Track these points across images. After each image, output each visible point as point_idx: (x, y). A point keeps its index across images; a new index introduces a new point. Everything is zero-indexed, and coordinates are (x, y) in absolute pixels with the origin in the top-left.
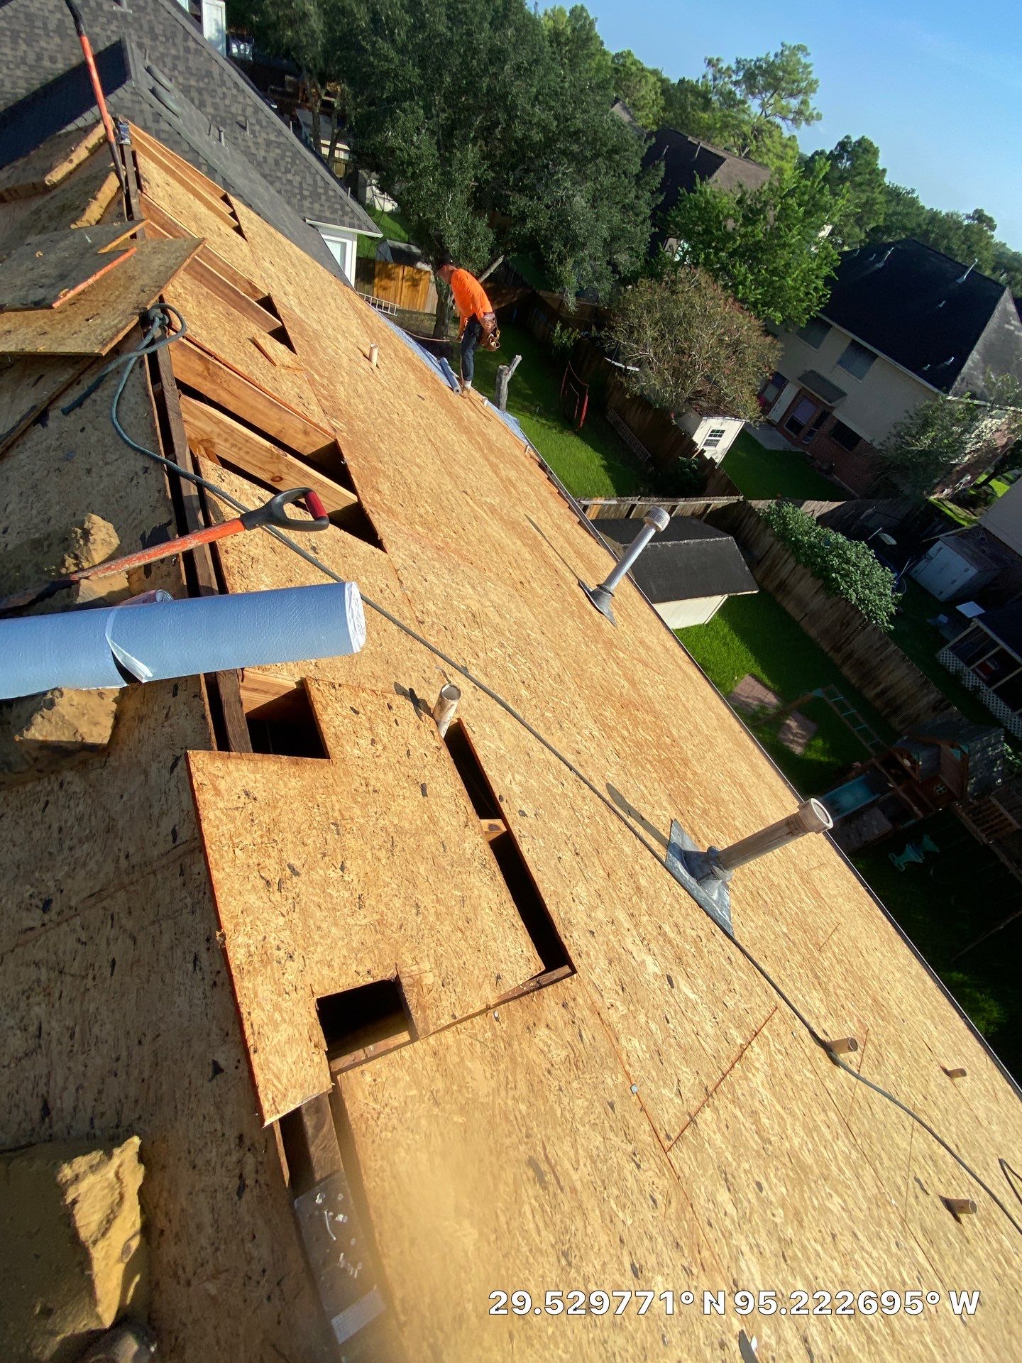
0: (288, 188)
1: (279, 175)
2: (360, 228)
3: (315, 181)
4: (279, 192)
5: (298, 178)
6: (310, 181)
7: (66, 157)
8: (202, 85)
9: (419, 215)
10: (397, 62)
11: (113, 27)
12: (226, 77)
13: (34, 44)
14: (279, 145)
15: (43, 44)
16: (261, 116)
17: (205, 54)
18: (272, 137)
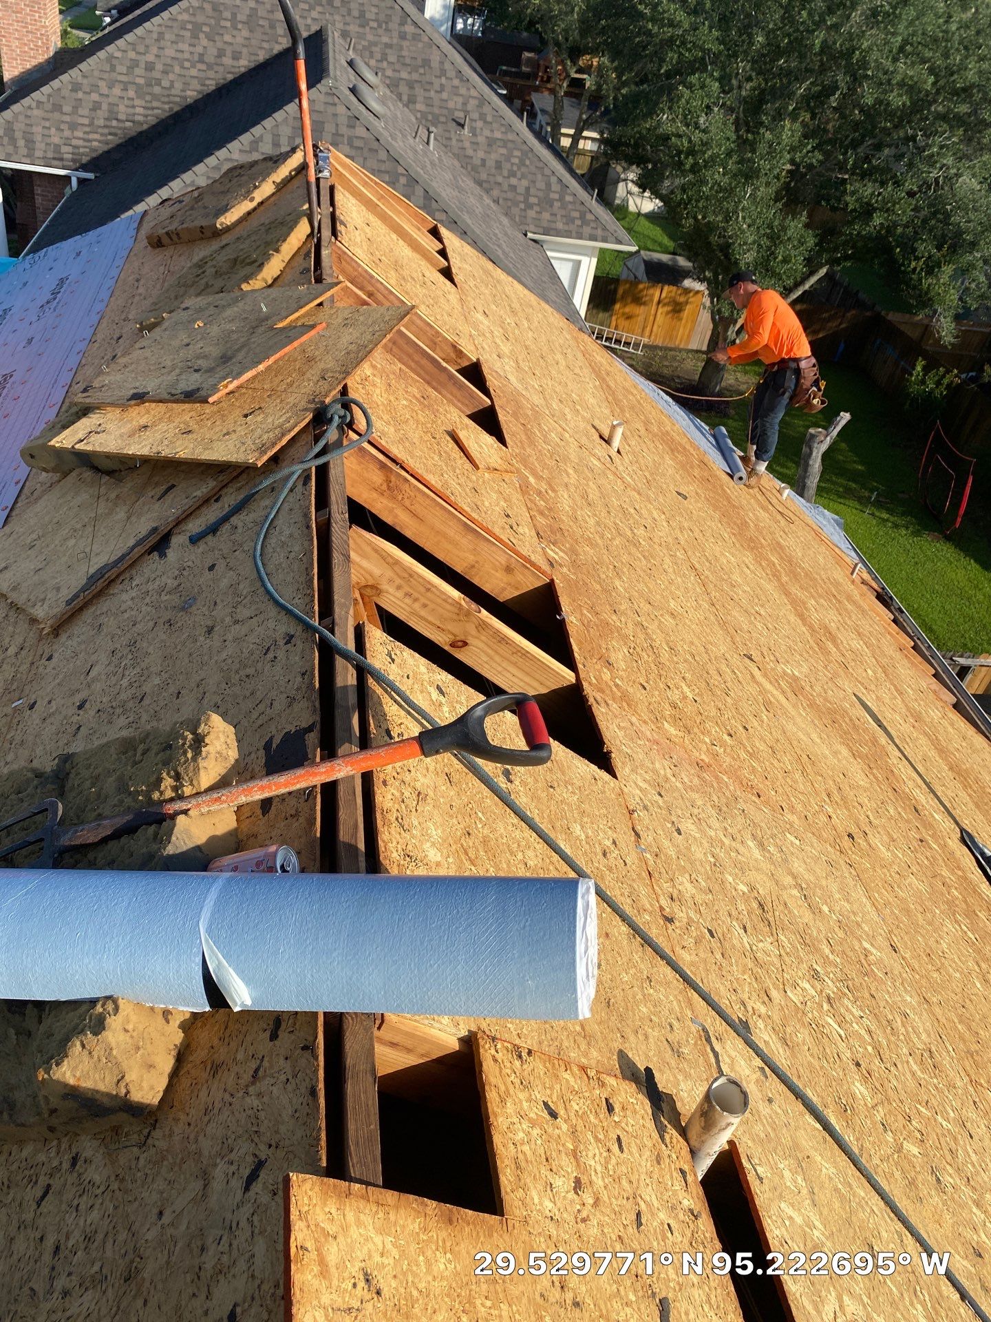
0: (510, 195)
1: (500, 179)
2: (605, 240)
3: (548, 185)
4: (496, 201)
5: (525, 183)
6: (541, 185)
7: (248, 195)
8: (415, 76)
9: (695, 218)
10: (686, 26)
11: (314, 14)
12: (447, 66)
13: (217, 38)
14: (505, 143)
15: (227, 38)
16: (487, 109)
17: (426, 39)
18: (498, 135)
